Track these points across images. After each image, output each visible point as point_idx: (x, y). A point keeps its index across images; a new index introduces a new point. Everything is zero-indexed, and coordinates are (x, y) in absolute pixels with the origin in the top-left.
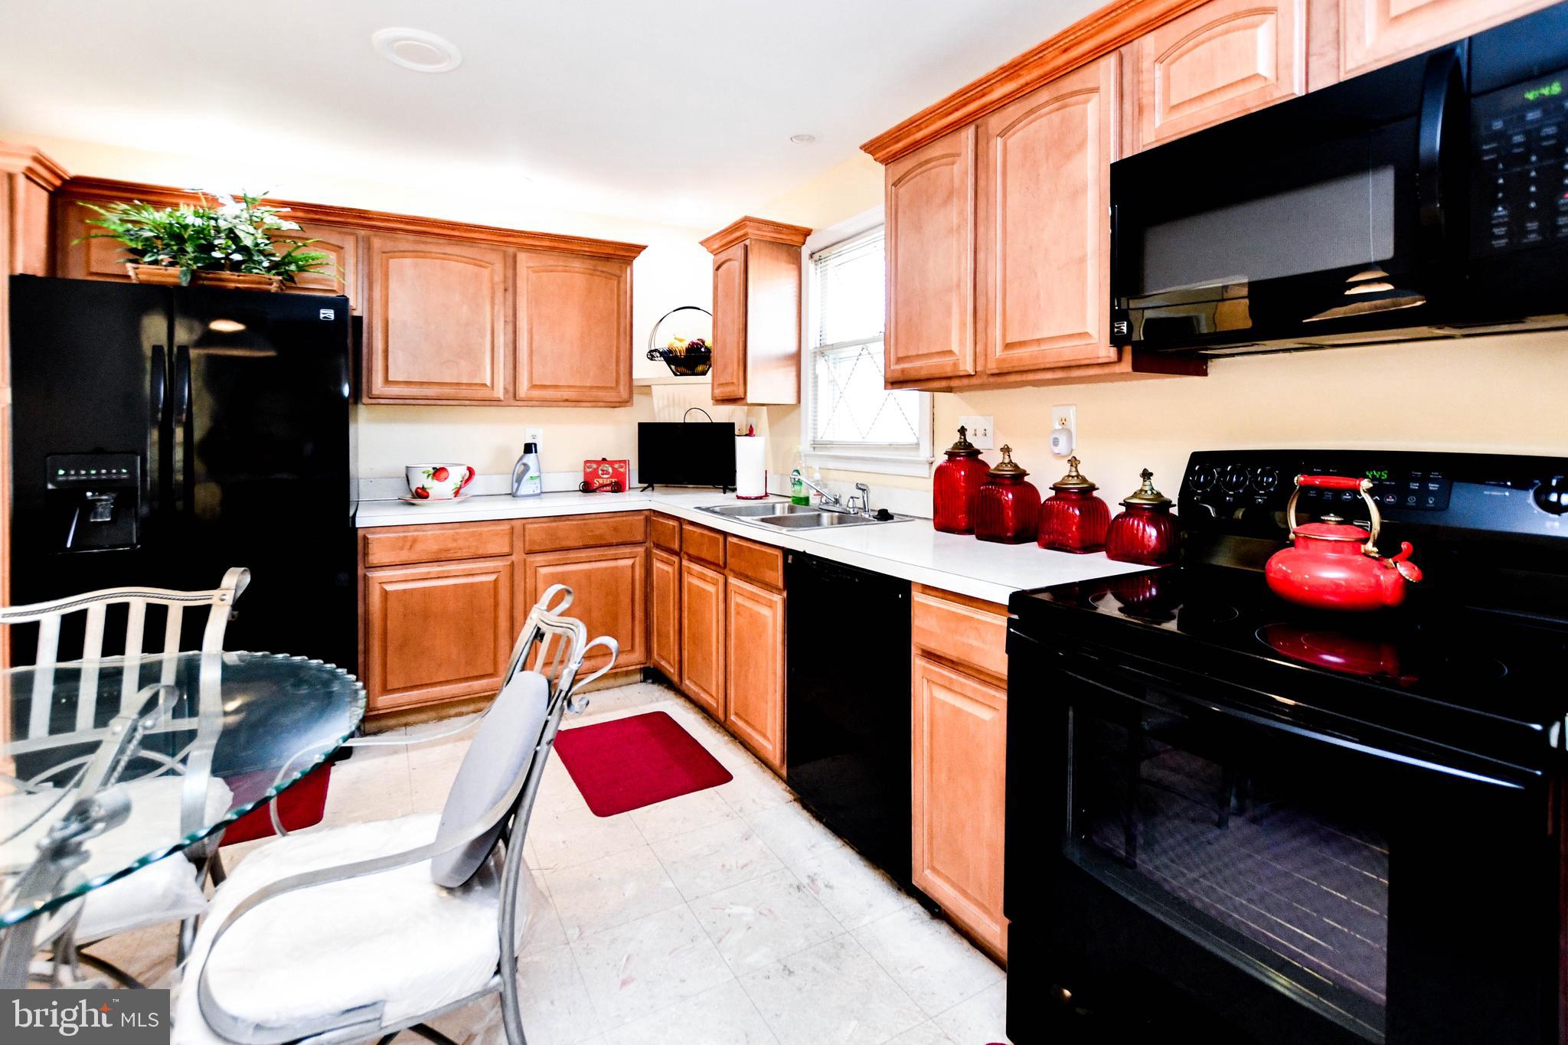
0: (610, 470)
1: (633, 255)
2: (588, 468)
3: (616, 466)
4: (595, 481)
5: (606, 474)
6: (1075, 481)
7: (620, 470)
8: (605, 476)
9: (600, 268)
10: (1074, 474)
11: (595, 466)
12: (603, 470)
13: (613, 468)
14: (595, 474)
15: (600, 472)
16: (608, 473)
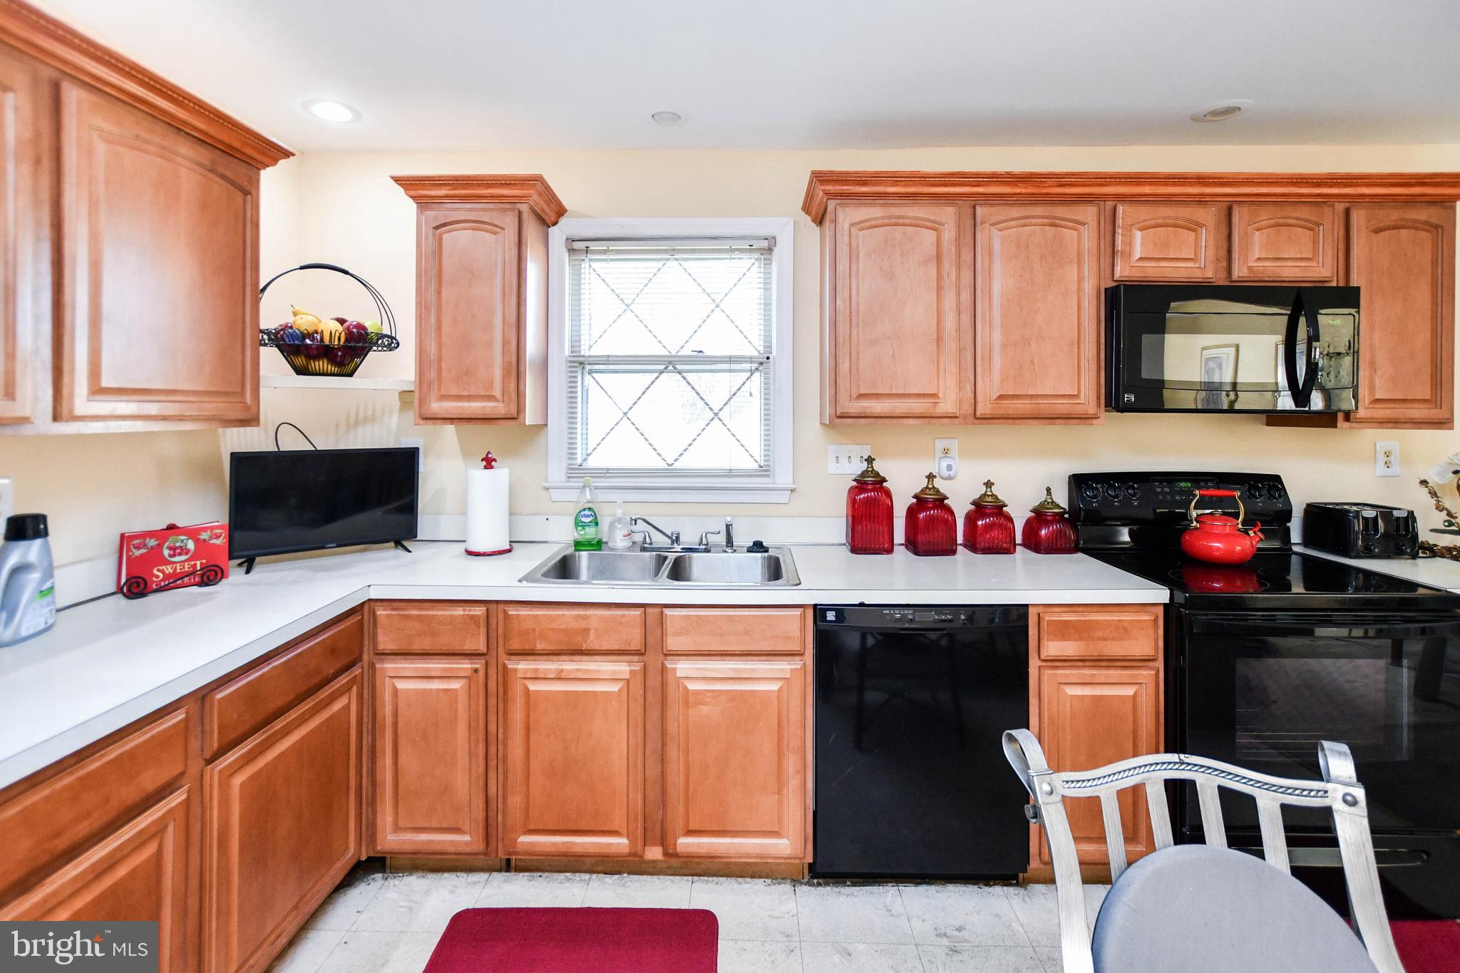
0: (191, 545)
1: (265, 160)
2: (138, 548)
3: (204, 536)
4: (155, 572)
5: (180, 554)
6: (989, 499)
7: (214, 541)
8: (177, 559)
9: (220, 169)
10: (989, 493)
11: (152, 542)
12: (170, 548)
13: (197, 541)
14: (155, 557)
15: (166, 552)
16: (184, 551)
